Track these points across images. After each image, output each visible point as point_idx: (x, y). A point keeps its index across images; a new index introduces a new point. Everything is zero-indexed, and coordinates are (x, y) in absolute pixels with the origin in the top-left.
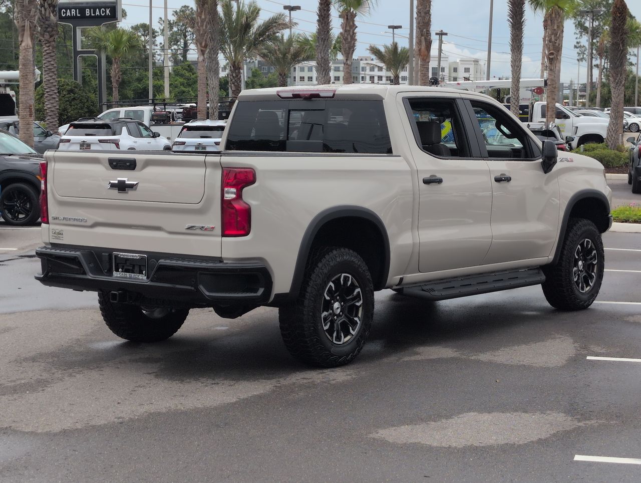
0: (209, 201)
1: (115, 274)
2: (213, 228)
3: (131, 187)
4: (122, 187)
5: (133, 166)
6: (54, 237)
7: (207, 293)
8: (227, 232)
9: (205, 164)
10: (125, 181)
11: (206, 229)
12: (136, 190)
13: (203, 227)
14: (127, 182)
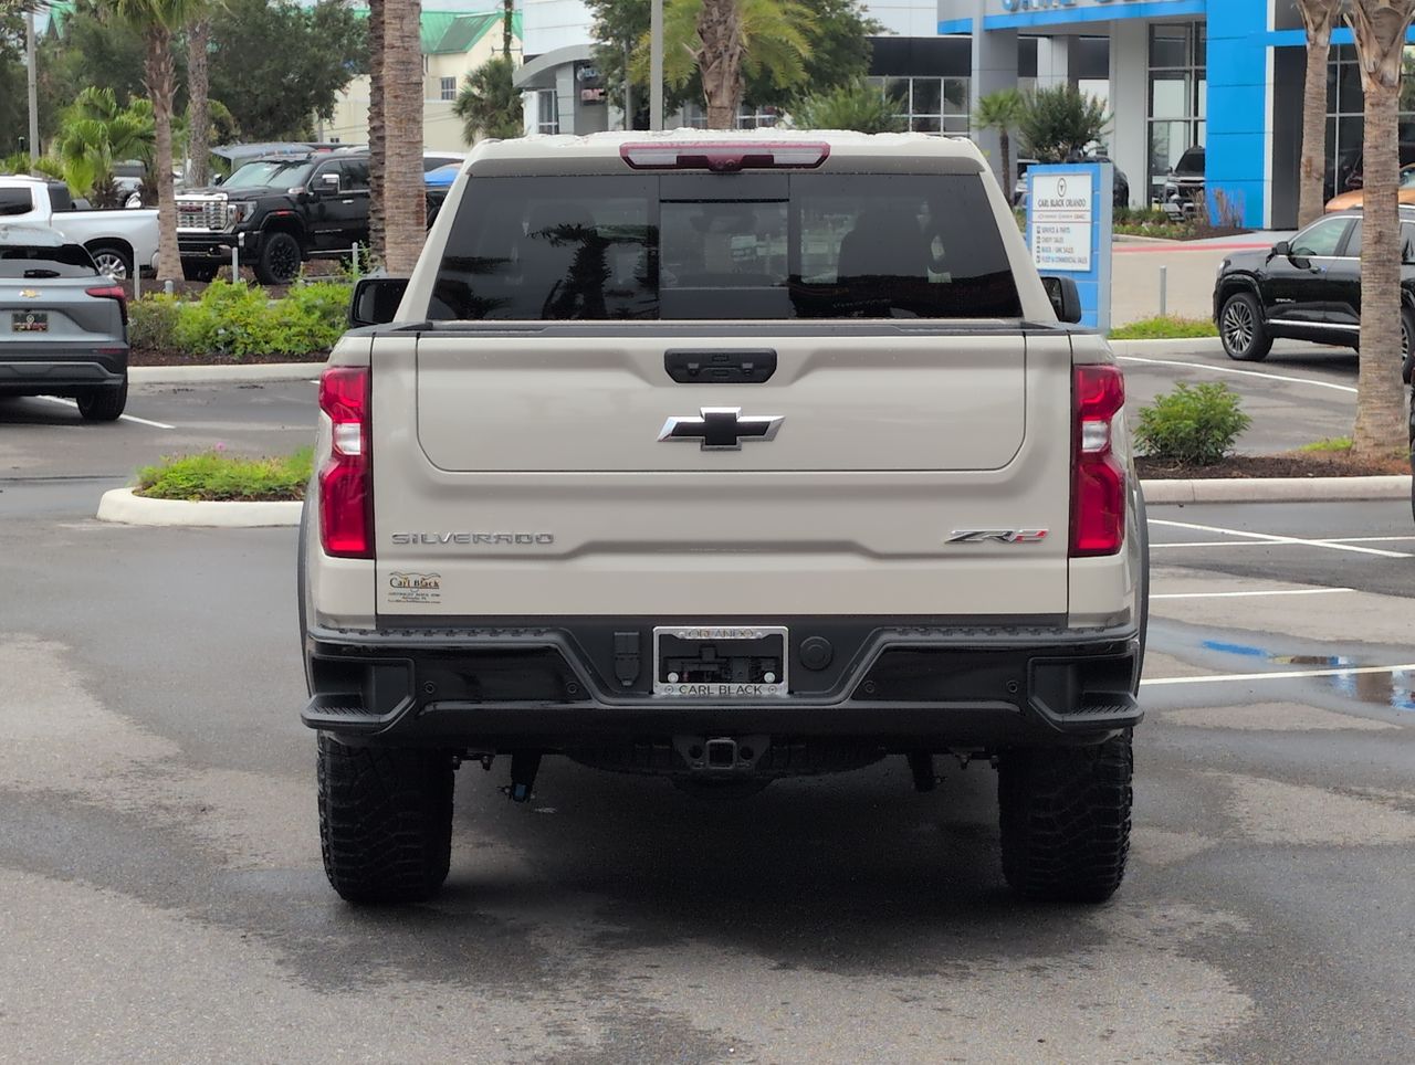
0: (1037, 460)
1: (660, 690)
2: (1042, 534)
3: (759, 430)
4: (720, 433)
5: (765, 371)
6: (400, 598)
7: (1056, 717)
8: (1085, 544)
9: (1024, 359)
10: (733, 416)
11: (1019, 539)
12: (771, 440)
13: (1009, 534)
14: (741, 420)
